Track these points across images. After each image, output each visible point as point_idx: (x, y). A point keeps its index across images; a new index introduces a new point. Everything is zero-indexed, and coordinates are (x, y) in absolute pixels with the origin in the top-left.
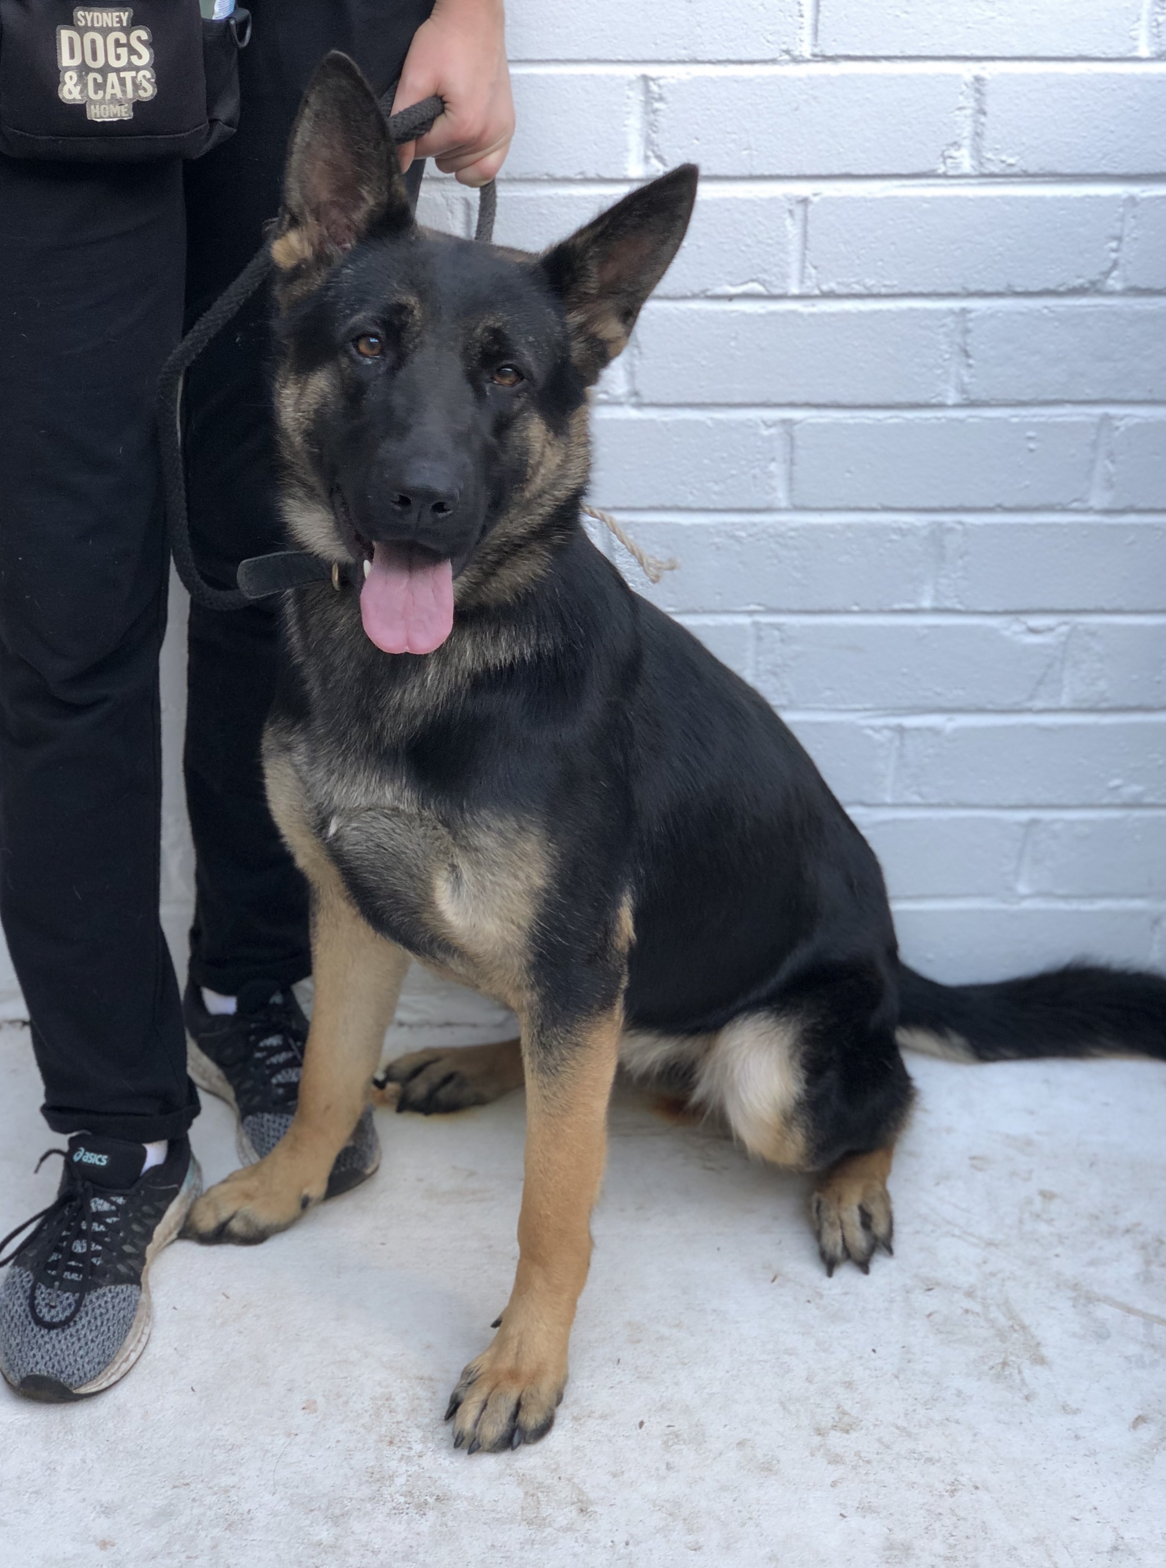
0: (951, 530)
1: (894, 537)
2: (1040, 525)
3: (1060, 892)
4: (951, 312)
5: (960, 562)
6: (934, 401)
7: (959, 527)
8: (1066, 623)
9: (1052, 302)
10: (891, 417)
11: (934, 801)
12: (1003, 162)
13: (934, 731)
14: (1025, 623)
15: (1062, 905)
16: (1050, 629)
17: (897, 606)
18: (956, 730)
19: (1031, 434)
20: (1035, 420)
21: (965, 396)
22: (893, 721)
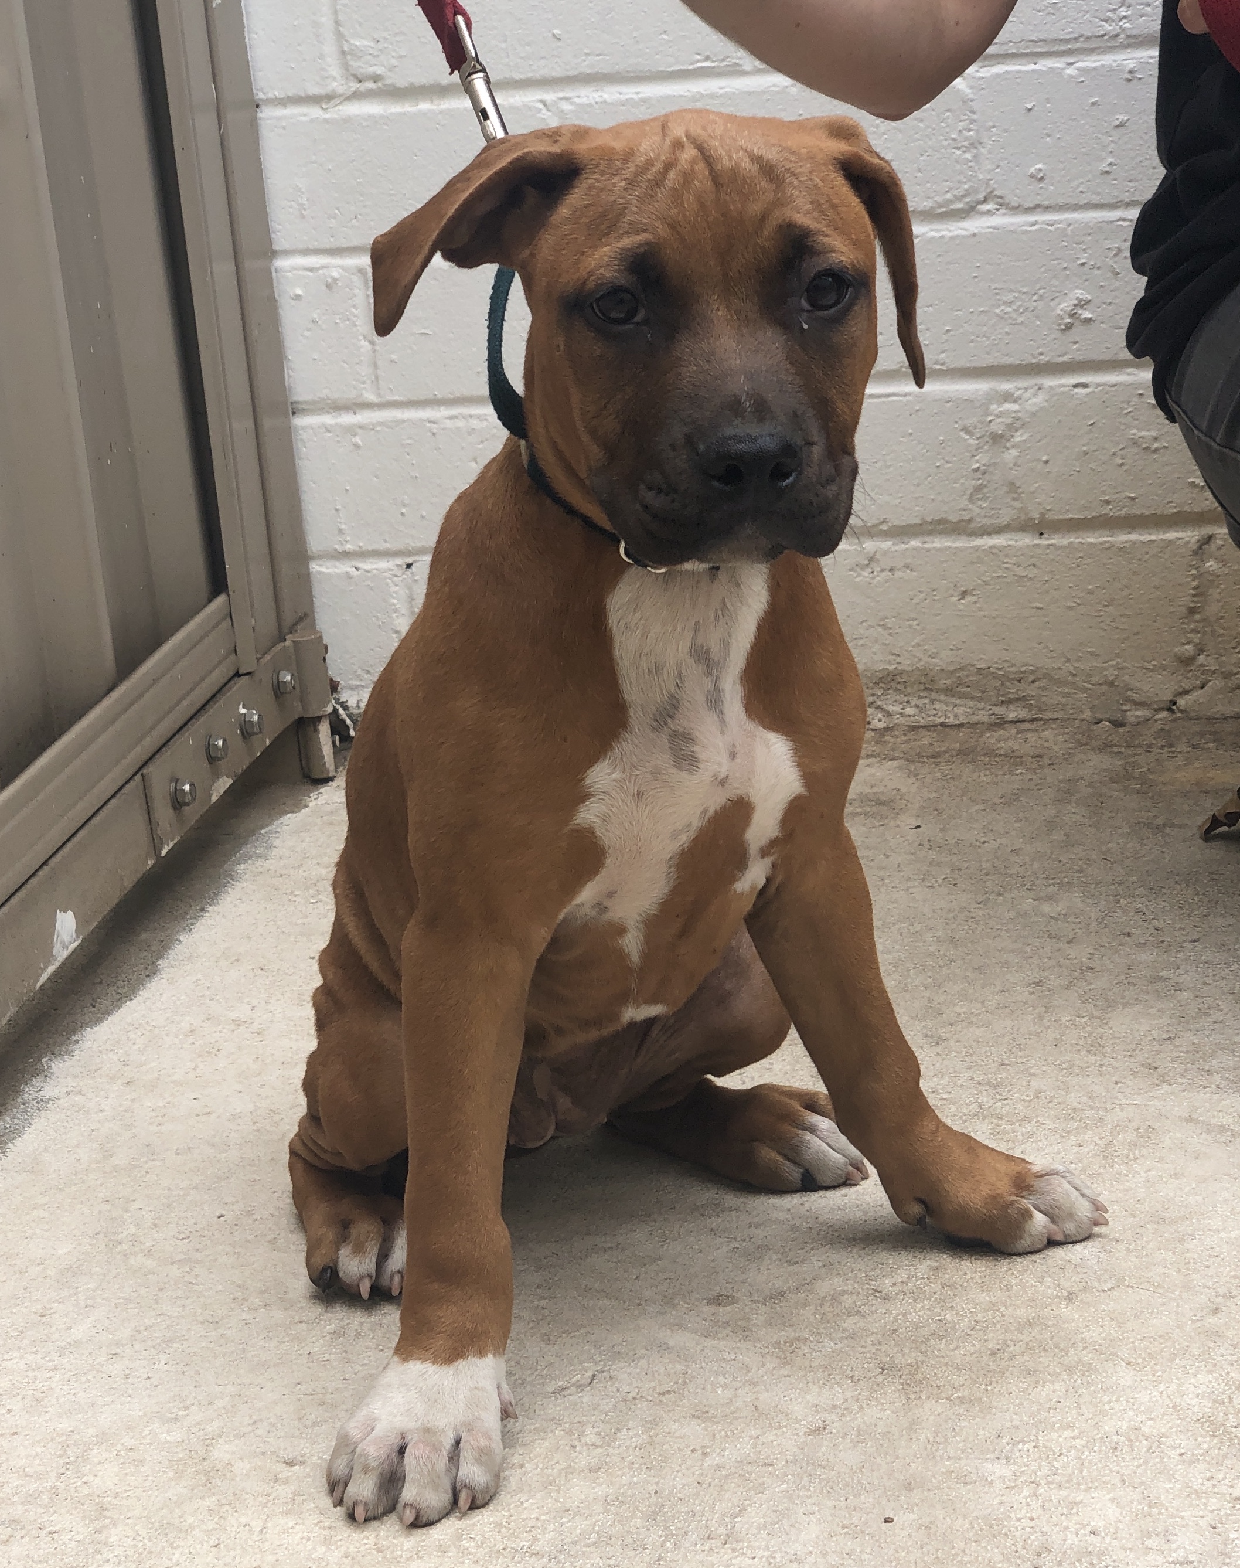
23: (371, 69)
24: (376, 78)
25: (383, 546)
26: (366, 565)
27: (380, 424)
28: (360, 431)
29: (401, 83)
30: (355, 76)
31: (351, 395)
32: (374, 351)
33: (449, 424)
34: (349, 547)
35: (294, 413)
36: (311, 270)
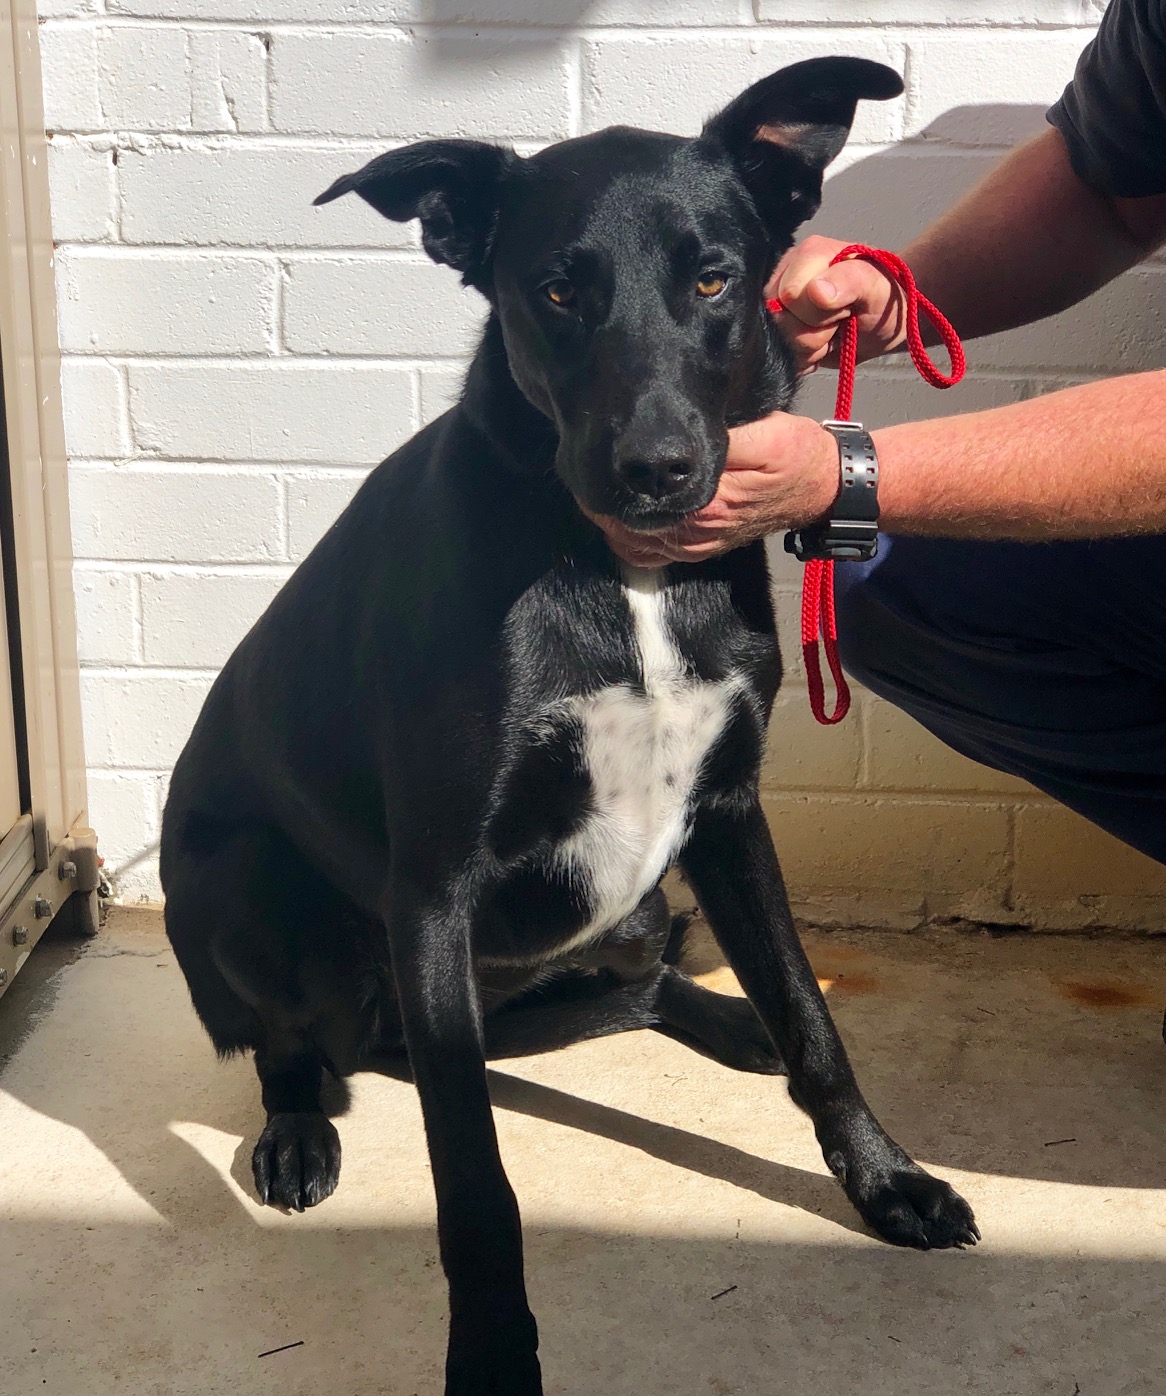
23: (151, 443)
24: (155, 449)
25: (140, 763)
26: (128, 775)
27: (144, 680)
28: (128, 683)
29: (173, 454)
30: (141, 447)
31: (124, 658)
32: (142, 630)
33: (194, 683)
34: (117, 762)
35: (80, 667)
36: (100, 572)
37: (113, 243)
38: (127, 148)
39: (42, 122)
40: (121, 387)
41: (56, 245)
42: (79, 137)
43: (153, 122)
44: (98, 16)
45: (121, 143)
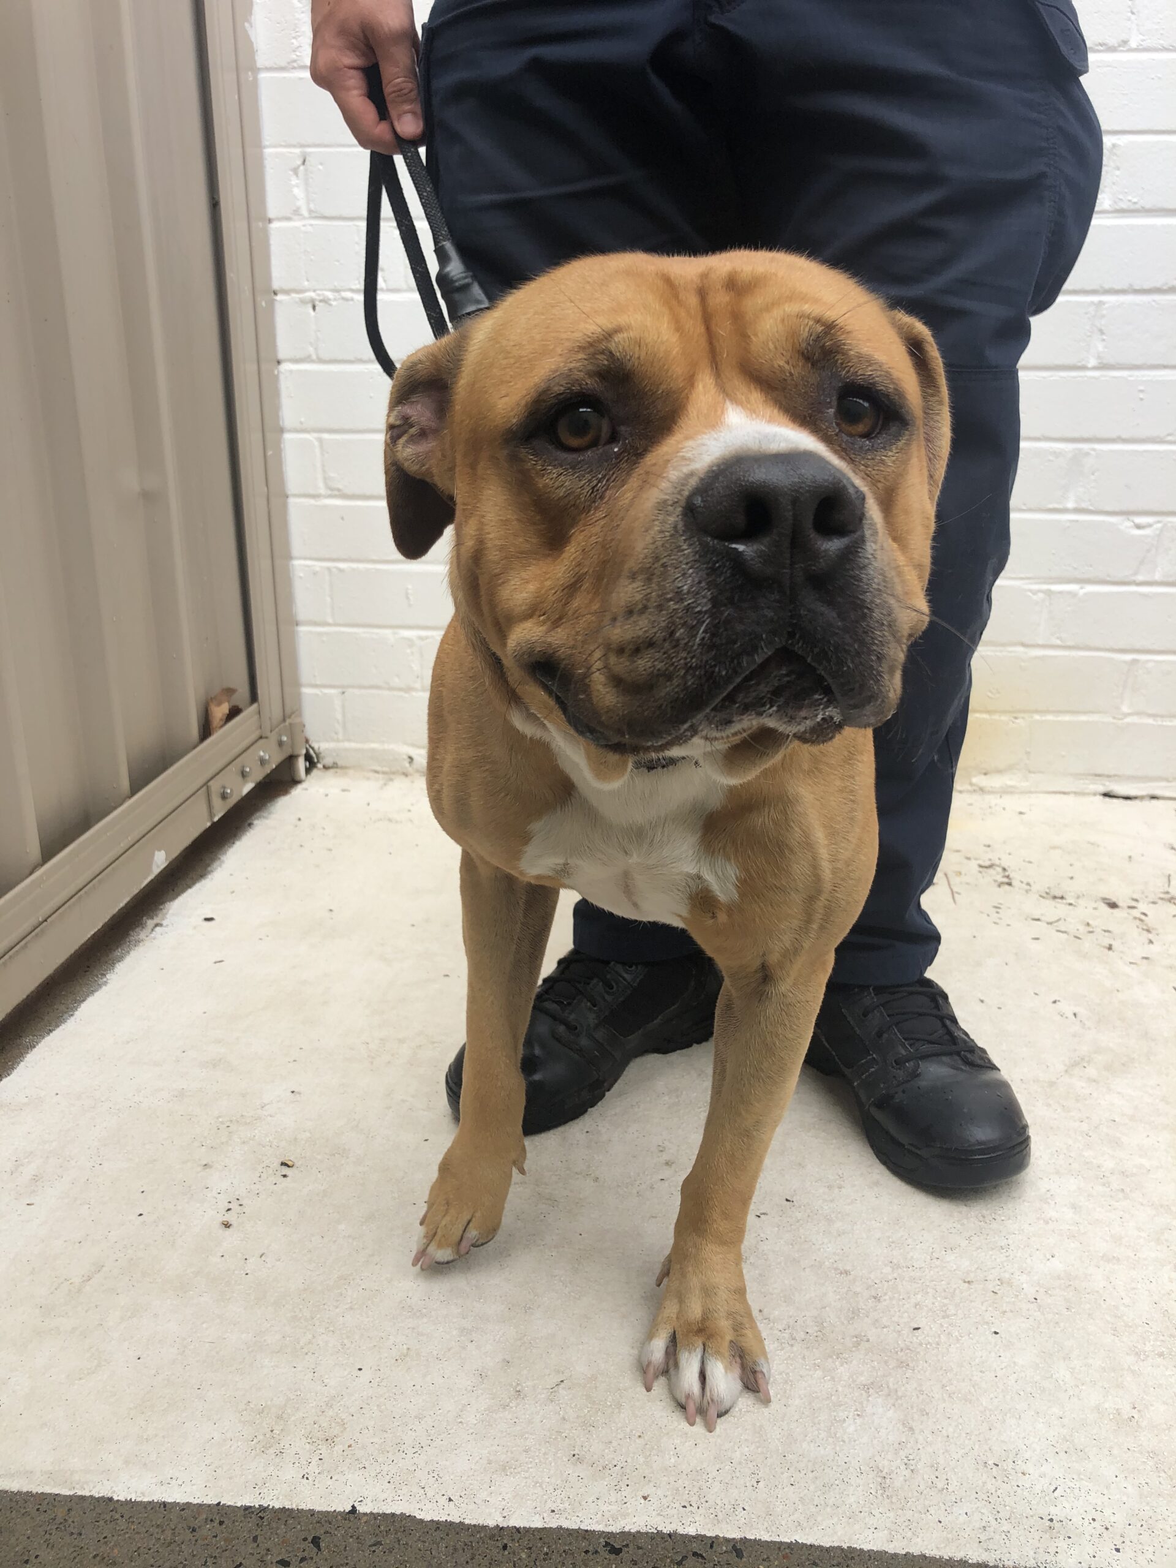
0: (1087, 454)
1: (1051, 458)
2: (1145, 451)
3: (1150, 712)
4: (1092, 303)
5: (1093, 477)
6: (1080, 364)
7: (1092, 452)
8: (1159, 522)
9: (1157, 297)
10: (1051, 376)
11: (1069, 643)
12: (1130, 201)
13: (1073, 595)
14: (1133, 522)
15: (1150, 721)
16: (1150, 526)
17: (1051, 506)
18: (1085, 594)
19: (1141, 388)
20: (1144, 379)
21: (1100, 361)
22: (1045, 587)
23: (336, 487)
24: (339, 490)
26: (326, 691)
30: (330, 489)
31: (322, 619)
34: (318, 683)
35: (297, 625)
36: (308, 566)
37: (313, 361)
38: (321, 301)
39: (270, 286)
40: (317, 451)
41: (279, 362)
42: (294, 295)
43: (336, 284)
44: (304, 218)
45: (317, 298)
